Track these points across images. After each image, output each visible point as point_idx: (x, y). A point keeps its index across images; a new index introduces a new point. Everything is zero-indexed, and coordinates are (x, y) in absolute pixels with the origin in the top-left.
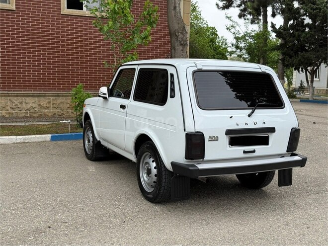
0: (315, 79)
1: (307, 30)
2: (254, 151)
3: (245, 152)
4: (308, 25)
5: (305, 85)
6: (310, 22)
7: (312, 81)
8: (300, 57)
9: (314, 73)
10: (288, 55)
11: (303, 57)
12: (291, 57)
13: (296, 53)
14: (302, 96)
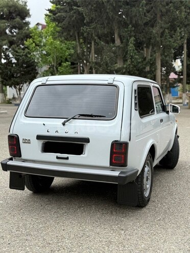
0: (21, 92)
1: (14, 65)
2: (67, 158)
3: (58, 158)
4: (14, 63)
5: (16, 96)
6: (16, 61)
7: (20, 94)
8: (12, 81)
9: (20, 89)
10: (5, 79)
11: (14, 81)
12: (7, 80)
13: (10, 79)
14: (15, 102)
